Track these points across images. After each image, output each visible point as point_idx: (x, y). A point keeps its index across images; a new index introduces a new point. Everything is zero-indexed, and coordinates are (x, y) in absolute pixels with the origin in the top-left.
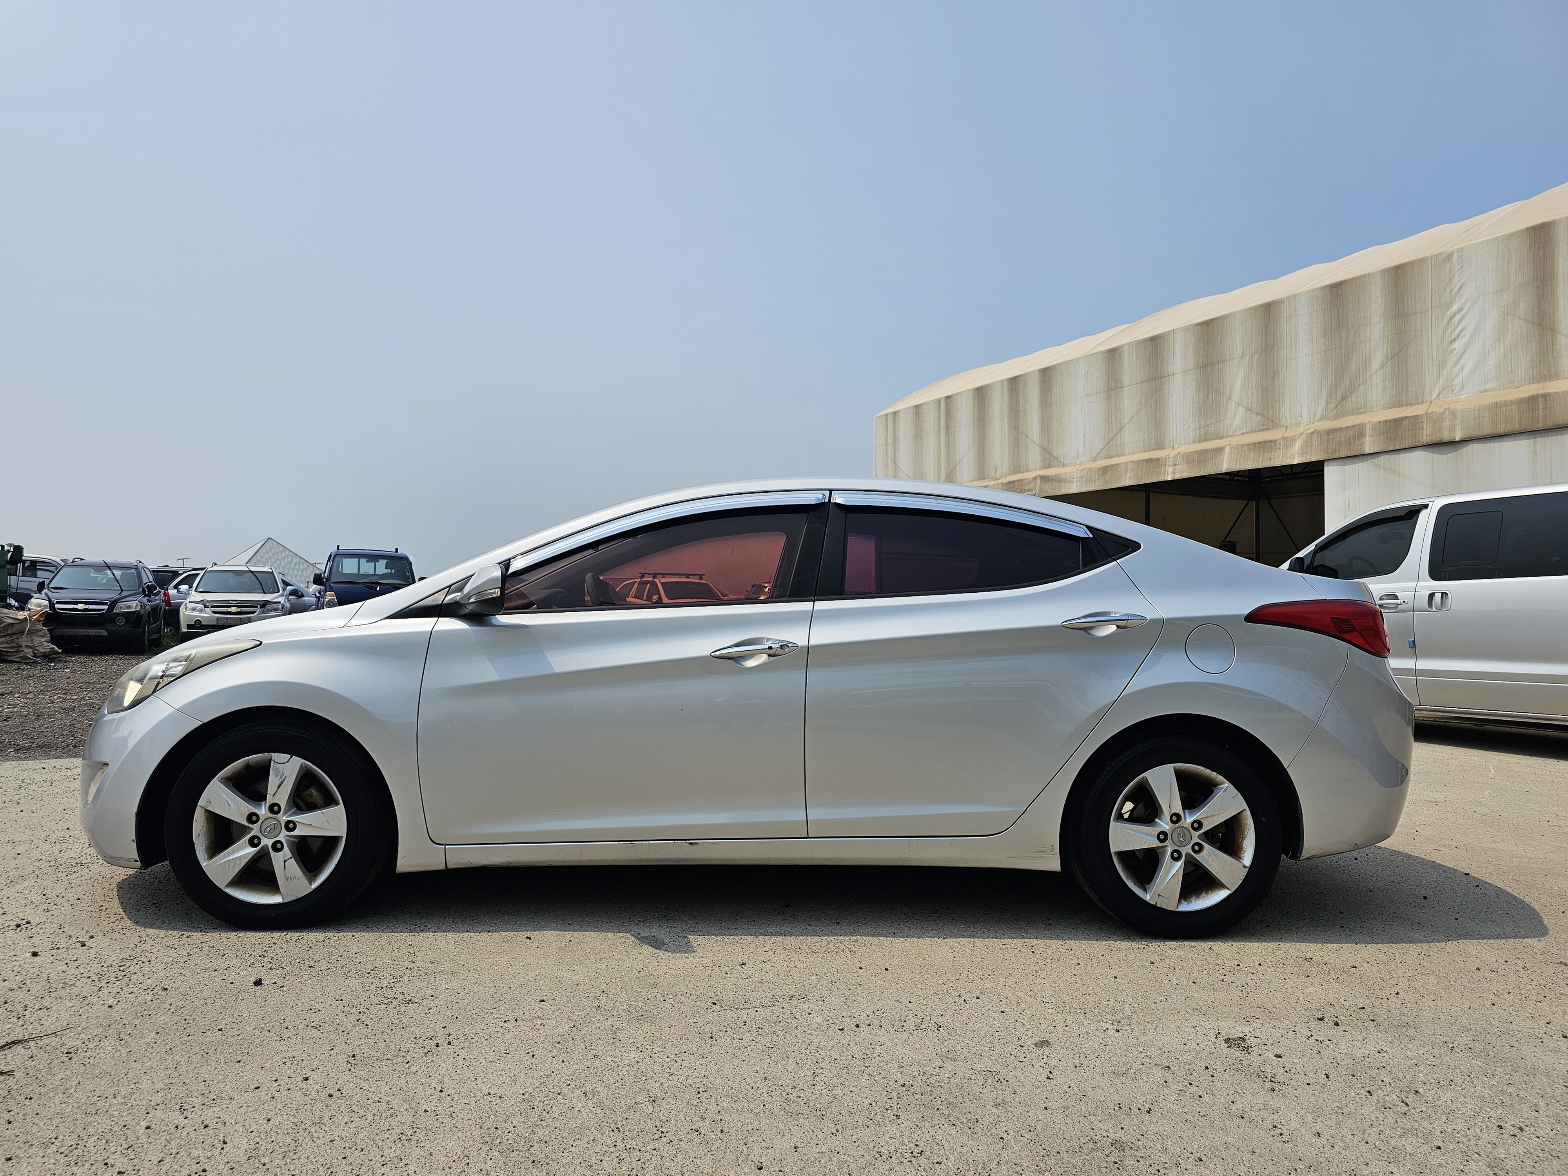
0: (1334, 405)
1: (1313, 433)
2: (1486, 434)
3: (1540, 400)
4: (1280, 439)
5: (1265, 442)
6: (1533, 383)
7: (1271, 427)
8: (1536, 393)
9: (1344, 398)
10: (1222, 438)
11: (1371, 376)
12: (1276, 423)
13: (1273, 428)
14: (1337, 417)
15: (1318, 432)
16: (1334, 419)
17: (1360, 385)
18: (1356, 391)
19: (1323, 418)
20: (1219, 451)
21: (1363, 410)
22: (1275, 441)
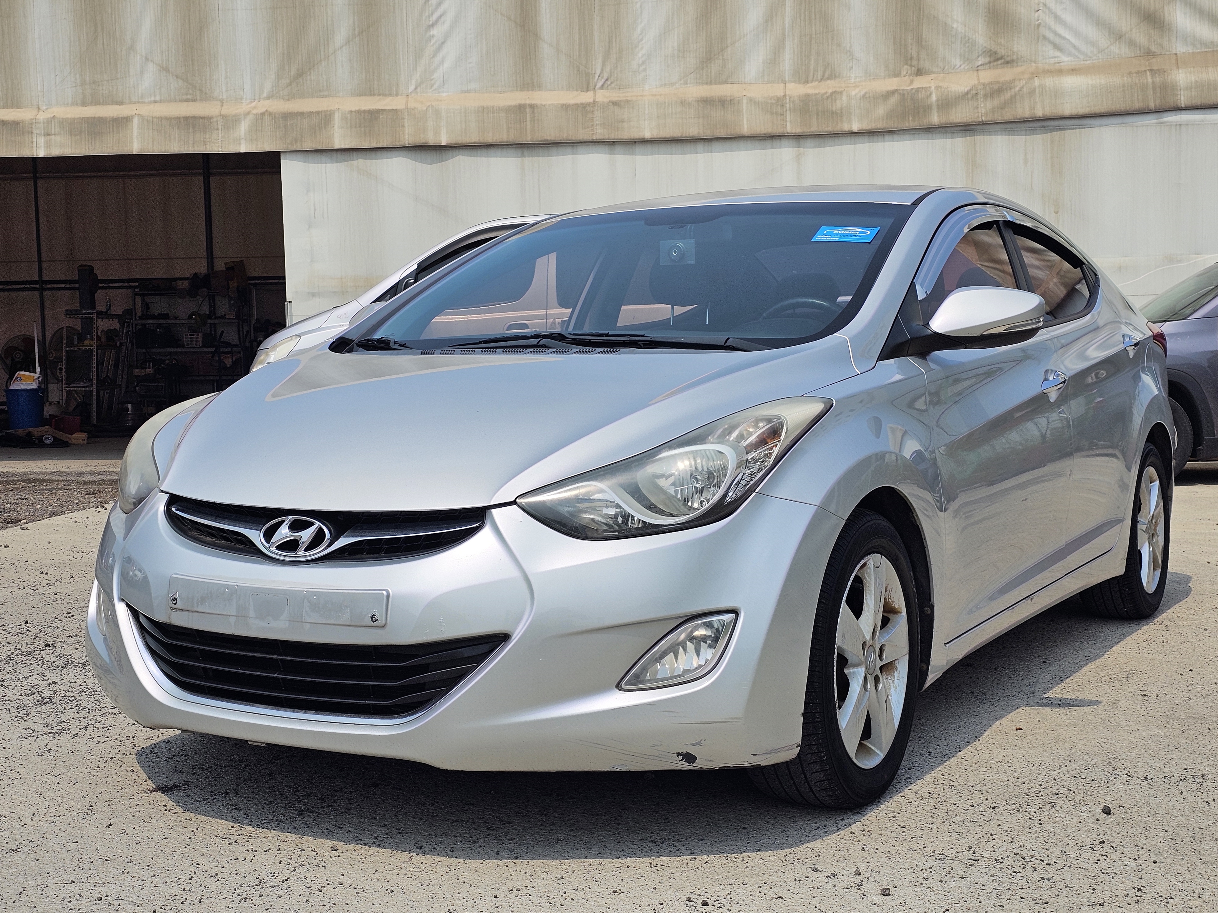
0: (288, 81)
1: (263, 114)
2: (473, 141)
3: (528, 110)
4: (217, 117)
5: (194, 118)
6: (517, 90)
7: (198, 98)
8: (523, 102)
9: (300, 74)
10: (121, 103)
11: (335, 52)
12: (206, 93)
13: (201, 100)
14: (292, 97)
15: (270, 114)
16: (288, 100)
17: (321, 61)
18: (316, 67)
19: (272, 96)
20: (121, 122)
21: (325, 93)
22: (209, 118)
